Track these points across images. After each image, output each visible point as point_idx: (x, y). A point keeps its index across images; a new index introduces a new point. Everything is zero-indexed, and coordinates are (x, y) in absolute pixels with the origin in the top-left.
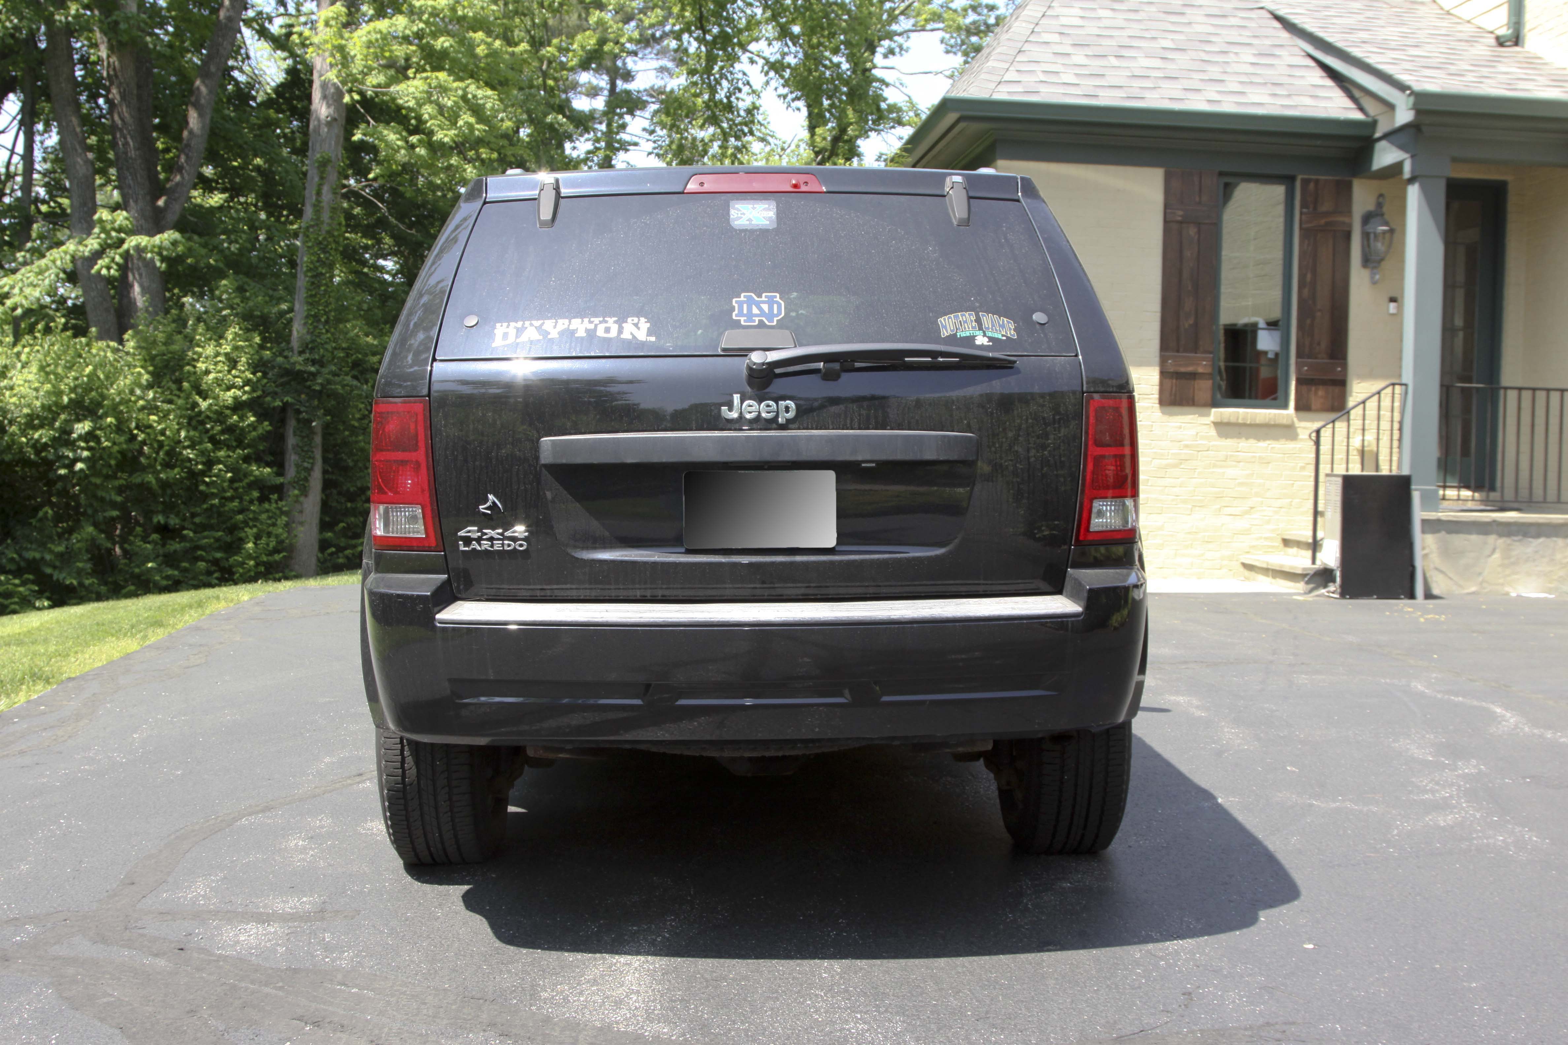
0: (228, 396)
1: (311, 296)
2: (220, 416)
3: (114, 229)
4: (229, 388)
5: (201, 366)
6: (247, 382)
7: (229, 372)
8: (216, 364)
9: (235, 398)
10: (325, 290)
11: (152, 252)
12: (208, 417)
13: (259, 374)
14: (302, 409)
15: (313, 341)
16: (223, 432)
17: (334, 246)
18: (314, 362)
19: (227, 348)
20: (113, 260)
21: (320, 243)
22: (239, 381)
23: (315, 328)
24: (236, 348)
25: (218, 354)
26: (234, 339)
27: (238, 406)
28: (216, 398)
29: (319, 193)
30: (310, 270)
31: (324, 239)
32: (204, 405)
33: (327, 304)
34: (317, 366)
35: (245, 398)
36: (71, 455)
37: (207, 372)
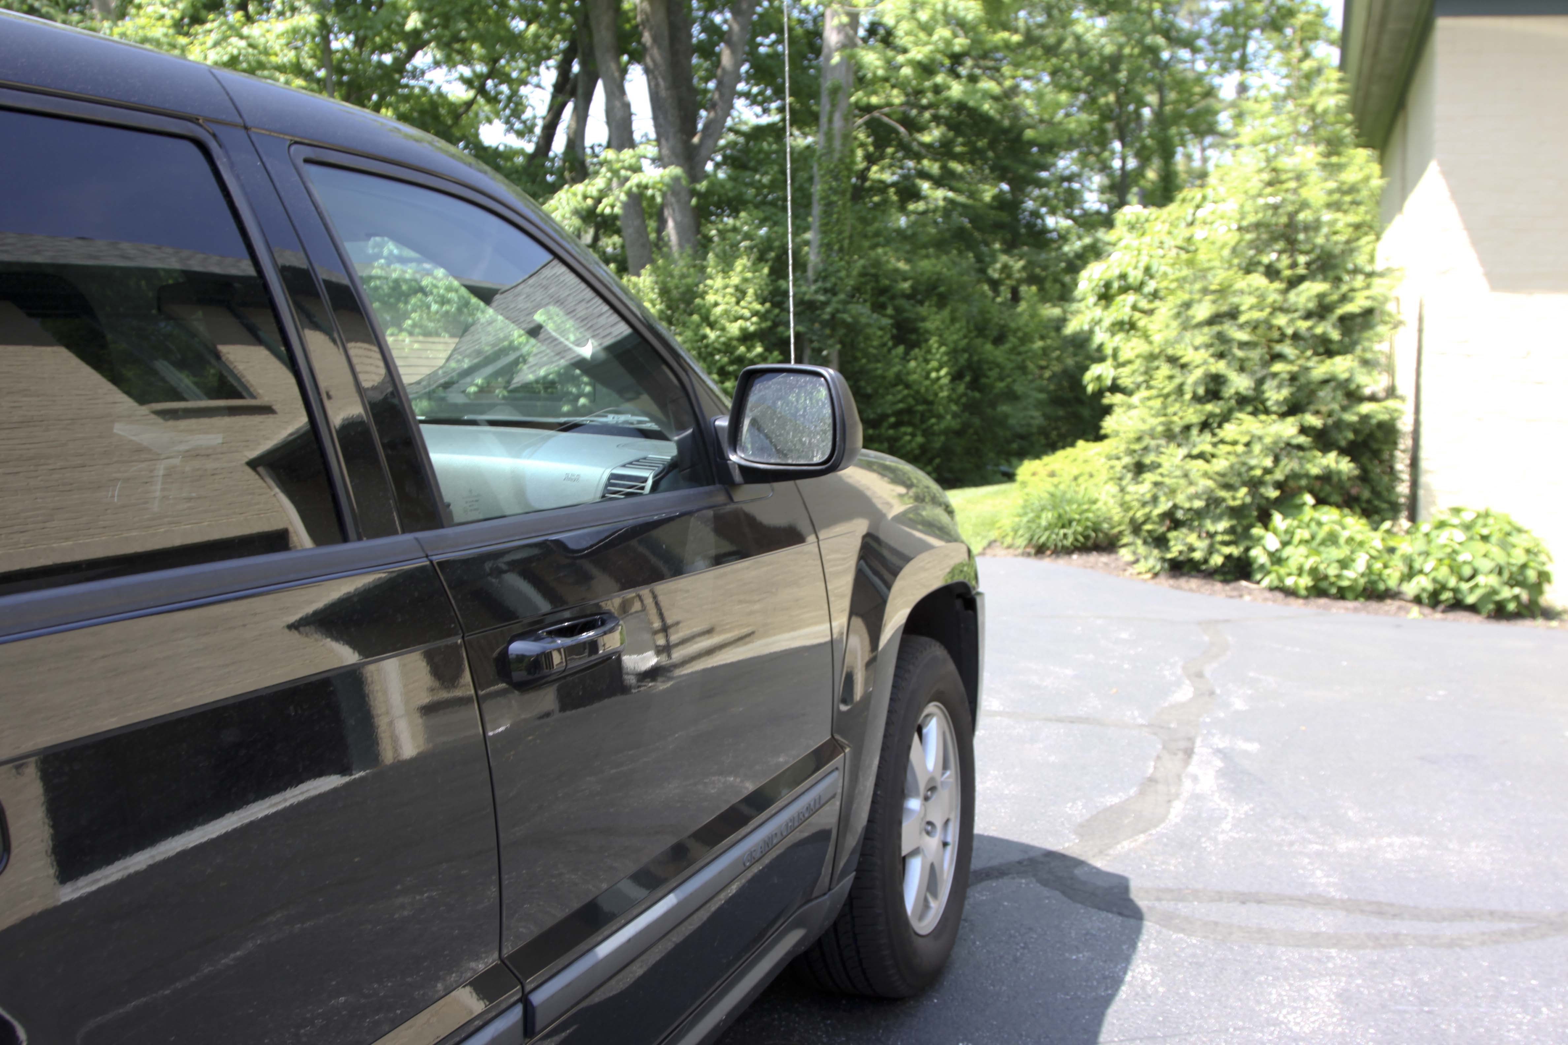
0: (734, 329)
1: (826, 224)
2: (728, 348)
3: (623, 168)
4: (736, 319)
5: (710, 298)
6: (755, 313)
7: (738, 303)
8: (724, 296)
9: (743, 330)
10: (838, 220)
11: (653, 188)
12: (715, 349)
13: (768, 305)
14: (814, 338)
15: (825, 270)
16: (732, 363)
17: (845, 173)
18: (826, 291)
19: (735, 280)
20: (617, 198)
21: (831, 171)
22: (747, 313)
23: (829, 256)
24: (745, 280)
25: (726, 287)
26: (742, 272)
27: (746, 338)
28: (723, 329)
29: (830, 121)
30: (822, 199)
31: (836, 166)
32: (712, 335)
33: (840, 232)
34: (829, 295)
35: (752, 328)
37: (716, 304)
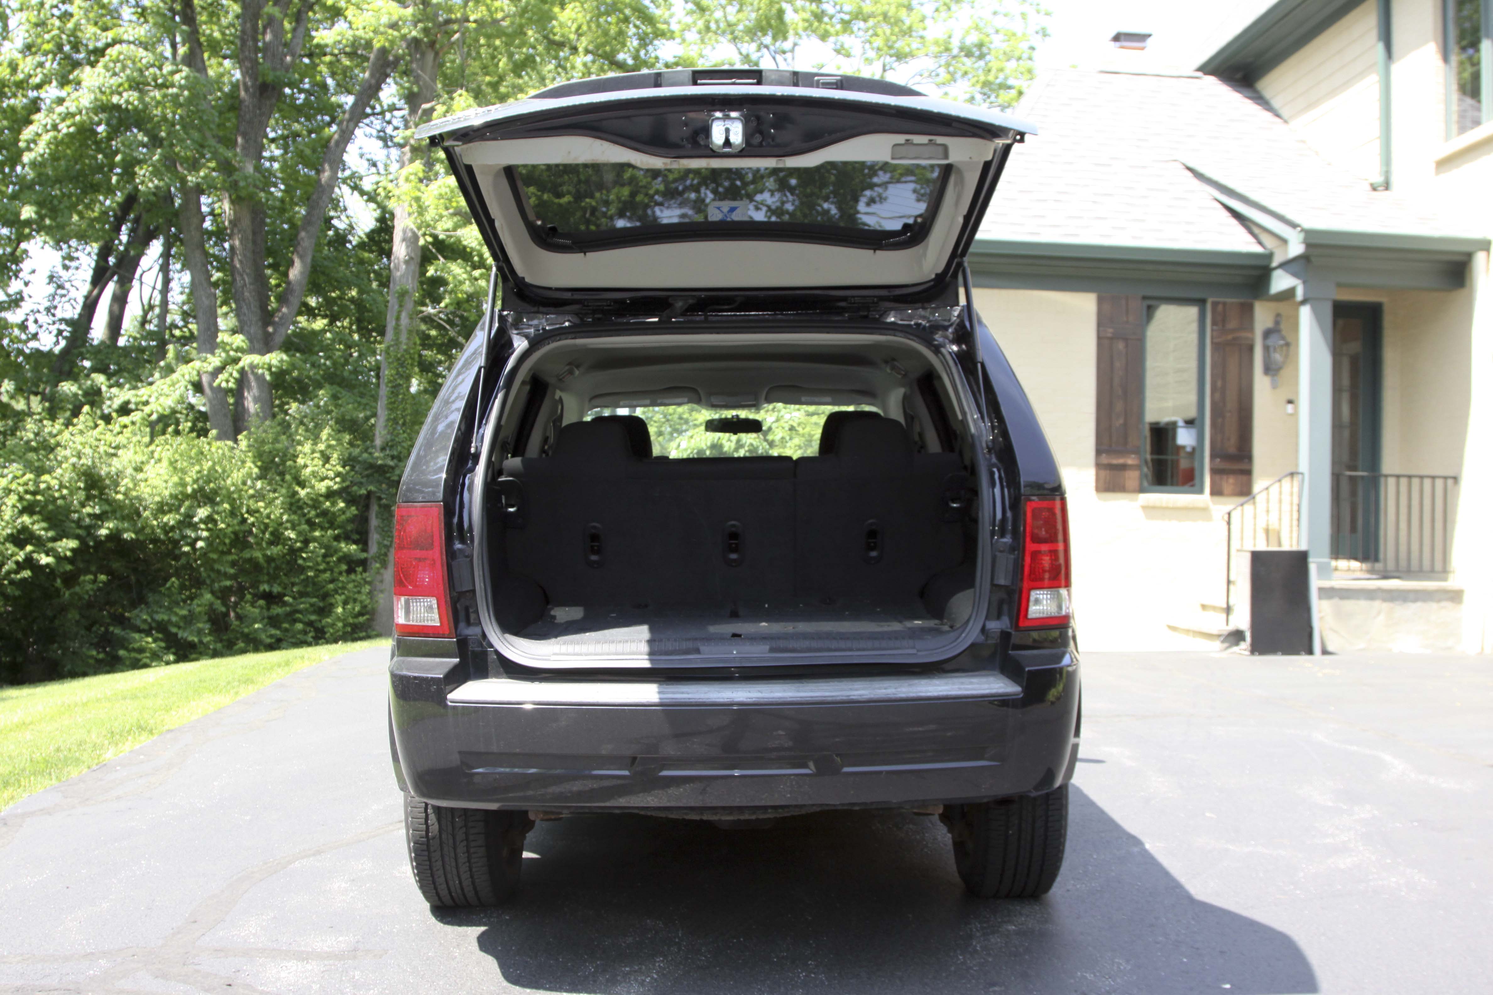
0: (322, 487)
1: (391, 403)
2: (315, 503)
3: (232, 349)
4: (322, 479)
5: (300, 461)
6: (338, 474)
7: (323, 466)
8: (313, 459)
9: (328, 488)
10: (403, 399)
11: (263, 368)
12: (305, 503)
13: (347, 468)
14: (383, 496)
15: (392, 440)
16: (317, 516)
17: (410, 361)
18: (393, 457)
19: (322, 447)
20: (231, 375)
21: (399, 359)
22: (331, 474)
23: (394, 429)
24: (329, 446)
25: (313, 452)
26: (328, 439)
27: (330, 494)
28: (313, 487)
29: (398, 319)
30: (390, 381)
31: (403, 356)
32: (302, 493)
33: (404, 410)
34: (395, 461)
35: (336, 487)
36: (193, 535)
37: (306, 466)
